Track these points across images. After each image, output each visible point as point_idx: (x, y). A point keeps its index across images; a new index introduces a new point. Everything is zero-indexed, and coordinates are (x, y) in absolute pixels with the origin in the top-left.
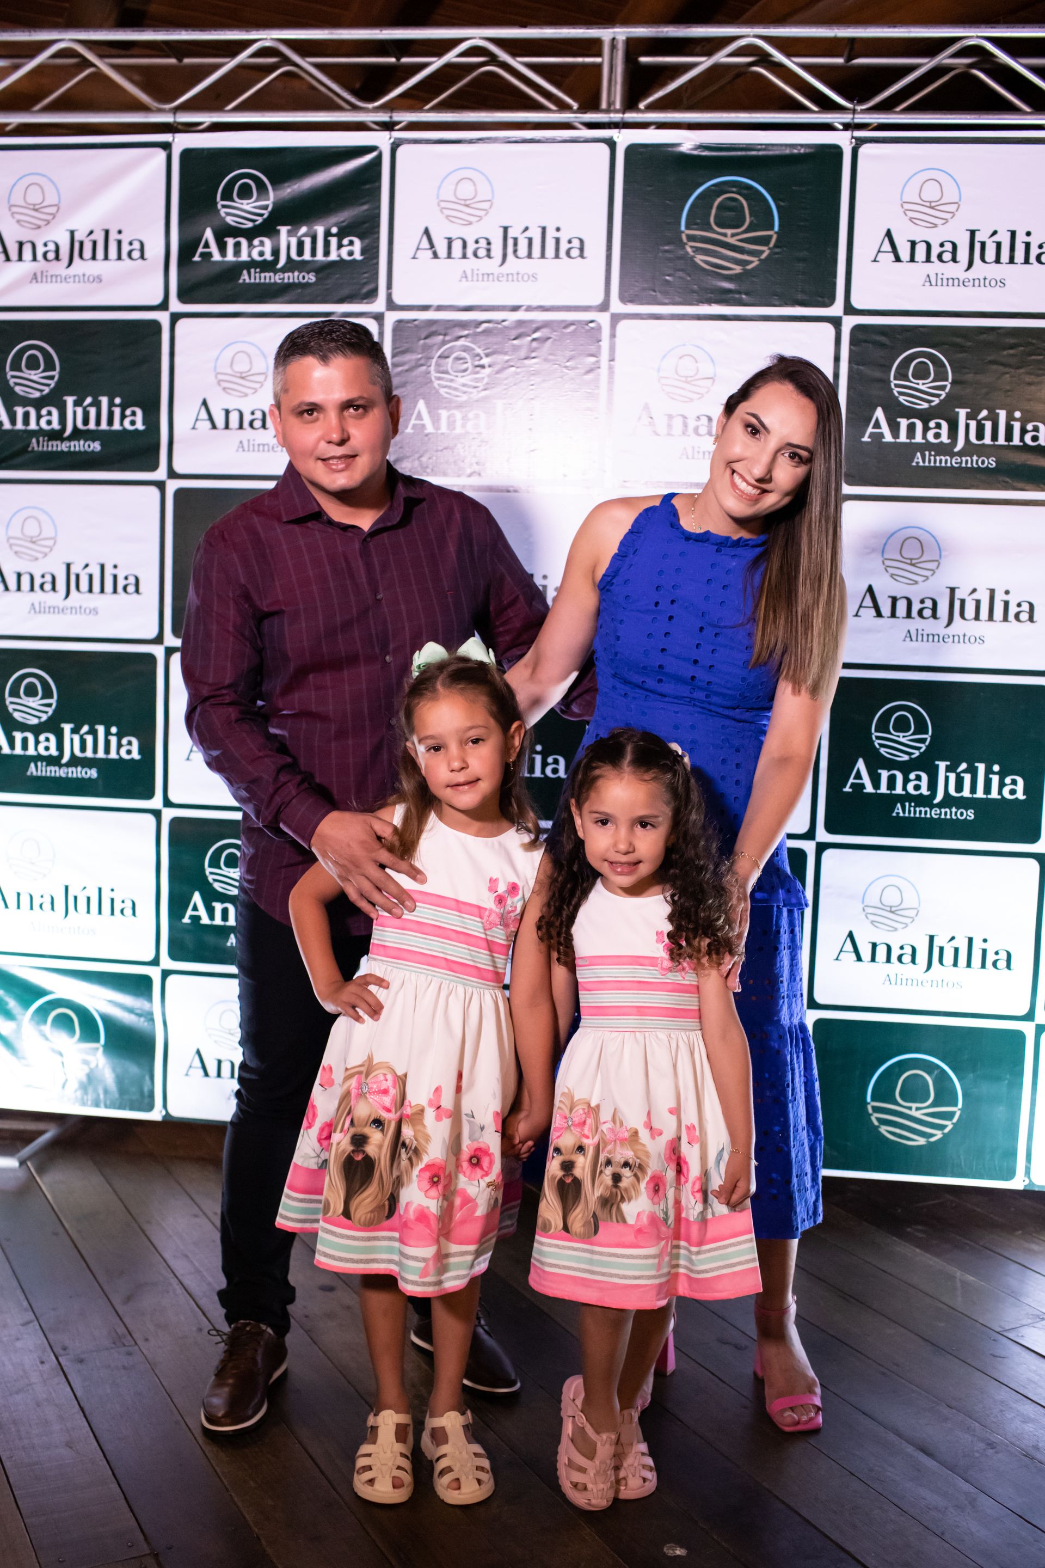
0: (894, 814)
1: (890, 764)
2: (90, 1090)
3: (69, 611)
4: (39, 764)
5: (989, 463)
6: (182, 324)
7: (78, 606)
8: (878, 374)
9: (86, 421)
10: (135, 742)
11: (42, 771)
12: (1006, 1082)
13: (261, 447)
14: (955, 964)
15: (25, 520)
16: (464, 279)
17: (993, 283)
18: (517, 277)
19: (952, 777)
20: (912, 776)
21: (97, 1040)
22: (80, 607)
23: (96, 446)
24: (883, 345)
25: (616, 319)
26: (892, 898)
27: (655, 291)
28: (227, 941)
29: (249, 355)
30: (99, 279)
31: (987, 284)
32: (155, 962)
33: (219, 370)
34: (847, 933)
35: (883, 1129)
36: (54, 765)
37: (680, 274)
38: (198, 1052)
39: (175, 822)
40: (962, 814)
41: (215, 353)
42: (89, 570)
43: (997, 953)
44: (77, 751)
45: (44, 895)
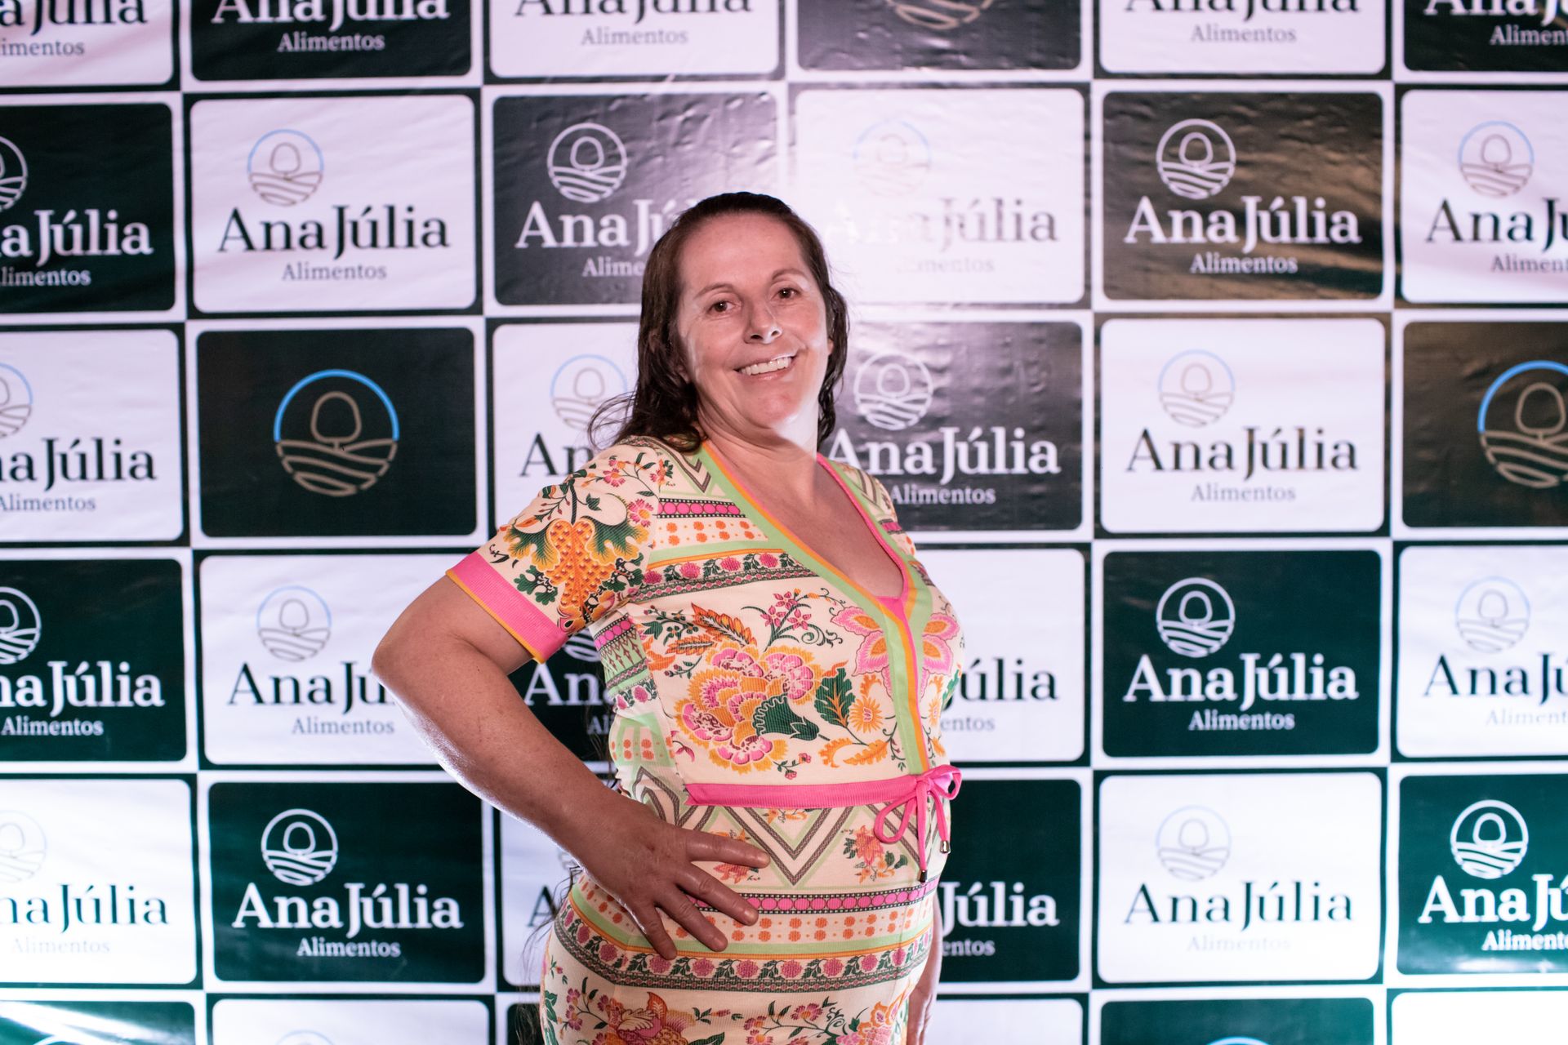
0: (1192, 727)
1: (1183, 662)
3: (54, 505)
4: (19, 719)
5: (1288, 266)
6: (200, 110)
7: (66, 498)
8: (1140, 155)
9: (68, 243)
10: (156, 683)
11: (23, 729)
13: (317, 273)
16: (588, 42)
17: (1280, 36)
18: (660, 36)
19: (1264, 674)
20: (1212, 675)
22: (70, 500)
23: (84, 278)
24: (1144, 118)
25: (794, 89)
26: (1193, 837)
27: (844, 52)
28: (297, 949)
29: (295, 149)
30: (79, 49)
31: (1273, 36)
32: (197, 984)
33: (254, 170)
34: (1139, 887)
36: (41, 720)
37: (878, 30)
39: (217, 790)
40: (1278, 722)
41: (247, 148)
42: (80, 448)
43: (1332, 900)
44: (73, 699)
45: (33, 902)
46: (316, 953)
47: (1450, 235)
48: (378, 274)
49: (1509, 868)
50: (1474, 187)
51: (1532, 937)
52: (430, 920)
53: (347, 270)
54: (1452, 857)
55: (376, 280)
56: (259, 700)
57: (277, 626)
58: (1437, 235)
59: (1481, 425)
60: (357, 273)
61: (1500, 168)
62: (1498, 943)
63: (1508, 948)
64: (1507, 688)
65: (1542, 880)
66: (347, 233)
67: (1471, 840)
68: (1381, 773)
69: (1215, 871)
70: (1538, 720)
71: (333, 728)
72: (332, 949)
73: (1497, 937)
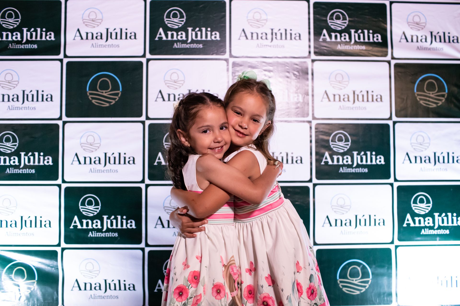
0: (340, 172)
1: (337, 154)
2: (31, 300)
3: (24, 109)
4: (11, 169)
6: (69, 2)
8: (323, 18)
9: (31, 37)
10: (50, 158)
11: (12, 171)
12: (386, 267)
13: (100, 46)
14: (365, 225)
15: (7, 74)
19: (359, 157)
20: (345, 157)
21: (34, 279)
22: (28, 107)
23: (35, 46)
24: (324, 9)
26: (341, 202)
28: (88, 235)
29: (95, 13)
32: (59, 245)
33: (84, 18)
34: (326, 216)
35: (344, 289)
36: (17, 169)
38: (77, 281)
39: (67, 189)
40: (363, 170)
41: (83, 12)
42: (32, 93)
43: (379, 220)
44: (27, 163)
45: (12, 221)
46: (93, 236)
47: (405, 40)
48: (117, 46)
49: (427, 211)
50: (411, 28)
51: (434, 230)
52: (127, 226)
53: (108, 45)
54: (411, 208)
55: (116, 48)
56: (80, 163)
57: (86, 142)
58: (402, 40)
59: (415, 91)
60: (111, 46)
61: (418, 23)
62: (425, 232)
63: (428, 233)
64: (425, 161)
65: (436, 215)
66: (109, 35)
67: (417, 204)
68: (392, 185)
69: (347, 212)
70: (433, 170)
71: (101, 171)
72: (98, 235)
73: (425, 231)
